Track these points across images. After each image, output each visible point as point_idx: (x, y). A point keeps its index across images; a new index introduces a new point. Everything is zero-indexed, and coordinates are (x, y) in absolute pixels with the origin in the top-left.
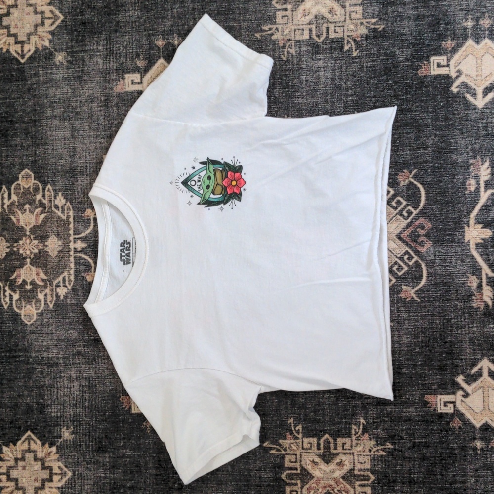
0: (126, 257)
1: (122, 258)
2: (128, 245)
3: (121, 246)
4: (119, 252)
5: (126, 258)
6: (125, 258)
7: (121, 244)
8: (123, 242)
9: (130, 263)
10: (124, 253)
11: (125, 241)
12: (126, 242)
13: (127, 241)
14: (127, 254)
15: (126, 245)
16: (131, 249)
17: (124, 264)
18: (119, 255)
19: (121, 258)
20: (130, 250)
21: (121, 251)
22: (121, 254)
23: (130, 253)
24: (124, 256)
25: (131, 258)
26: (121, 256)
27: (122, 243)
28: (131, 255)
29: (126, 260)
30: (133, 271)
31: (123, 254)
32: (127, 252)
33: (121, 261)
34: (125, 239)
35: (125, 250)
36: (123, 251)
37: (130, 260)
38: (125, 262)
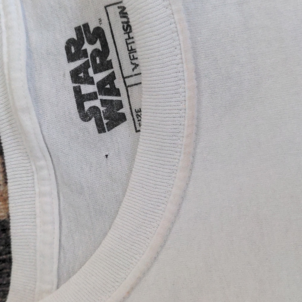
0: (100, 97)
1: (87, 105)
2: (98, 45)
3: (71, 58)
4: (70, 85)
5: (103, 102)
6: (97, 103)
7: (68, 49)
8: (74, 36)
9: (122, 118)
10: (90, 81)
11: (78, 30)
12: (83, 32)
13: (86, 26)
14: (101, 85)
15: (89, 48)
16: (112, 56)
17: (101, 129)
18: (72, 94)
19: (80, 106)
20: (109, 65)
21: (75, 75)
22: (77, 91)
23: (112, 77)
24: (92, 96)
25: (123, 98)
26: (80, 98)
27: (70, 43)
28: (119, 83)
29: (102, 109)
30: (140, 149)
31: (87, 89)
32: (98, 77)
34: (81, 23)
35: (91, 71)
36: (82, 75)
37: (120, 105)
38: (102, 121)
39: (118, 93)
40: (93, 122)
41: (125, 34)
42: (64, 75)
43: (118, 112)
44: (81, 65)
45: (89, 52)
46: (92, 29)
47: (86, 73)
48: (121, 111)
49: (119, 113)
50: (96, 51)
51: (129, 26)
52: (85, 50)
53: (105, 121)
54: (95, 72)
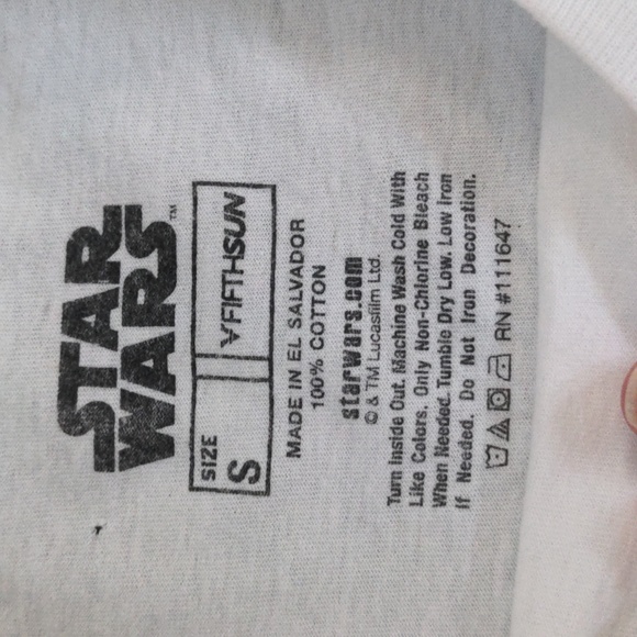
0: (122, 384)
1: (86, 395)
2: (151, 263)
3: (75, 272)
4: (55, 335)
5: (128, 399)
6: (111, 397)
7: (73, 249)
8: (97, 223)
9: (166, 448)
11: (111, 213)
12: (122, 222)
13: (135, 212)
14: (133, 357)
15: (127, 262)
16: (179, 298)
17: (104, 461)
18: (56, 358)
19: (67, 394)
20: (167, 317)
21: (74, 317)
22: (69, 356)
23: (167, 344)
24: (104, 378)
25: (180, 401)
26: (72, 375)
27: (82, 236)
28: (178, 364)
29: (120, 414)
31: (94, 356)
32: (132, 336)
33: (71, 422)
34: (123, 201)
35: (116, 317)
36: (91, 319)
37: (169, 416)
38: (110, 441)
39: (169, 386)
40: (87, 441)
41: (224, 257)
42: (47, 308)
43: (158, 431)
44: (95, 296)
45: (125, 272)
46: (146, 222)
47: (104, 318)
48: (166, 431)
49: (161, 435)
50: (143, 274)
51: (240, 244)
52: (116, 266)
53: (119, 446)
54: (127, 322)
